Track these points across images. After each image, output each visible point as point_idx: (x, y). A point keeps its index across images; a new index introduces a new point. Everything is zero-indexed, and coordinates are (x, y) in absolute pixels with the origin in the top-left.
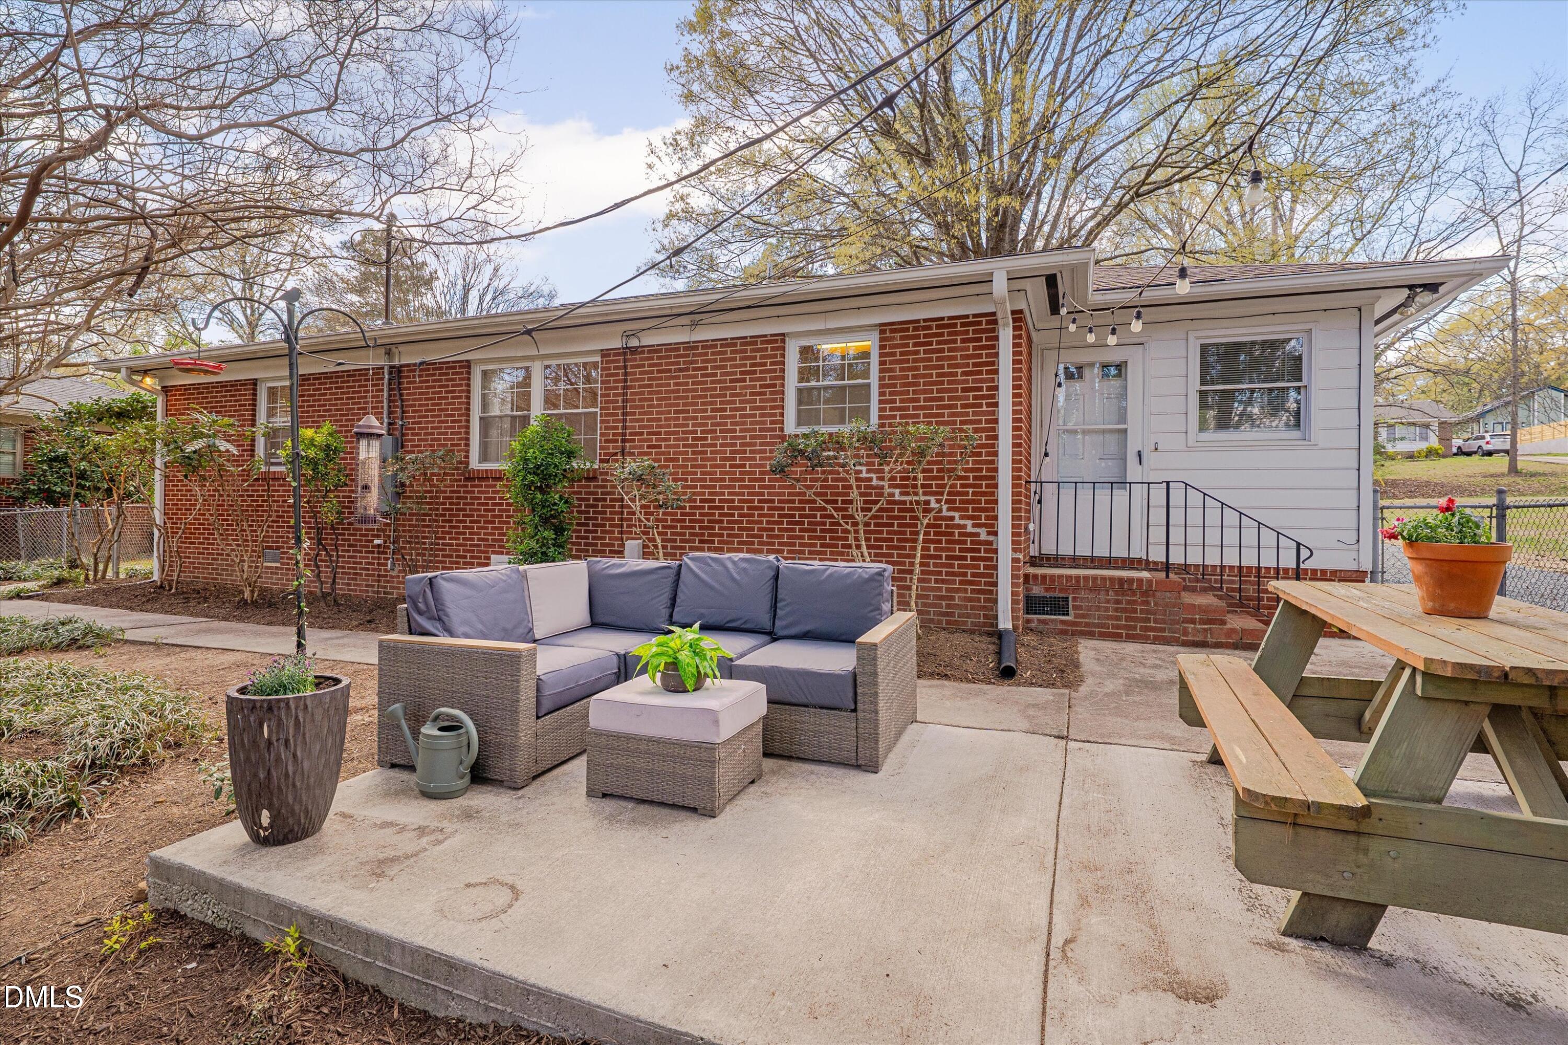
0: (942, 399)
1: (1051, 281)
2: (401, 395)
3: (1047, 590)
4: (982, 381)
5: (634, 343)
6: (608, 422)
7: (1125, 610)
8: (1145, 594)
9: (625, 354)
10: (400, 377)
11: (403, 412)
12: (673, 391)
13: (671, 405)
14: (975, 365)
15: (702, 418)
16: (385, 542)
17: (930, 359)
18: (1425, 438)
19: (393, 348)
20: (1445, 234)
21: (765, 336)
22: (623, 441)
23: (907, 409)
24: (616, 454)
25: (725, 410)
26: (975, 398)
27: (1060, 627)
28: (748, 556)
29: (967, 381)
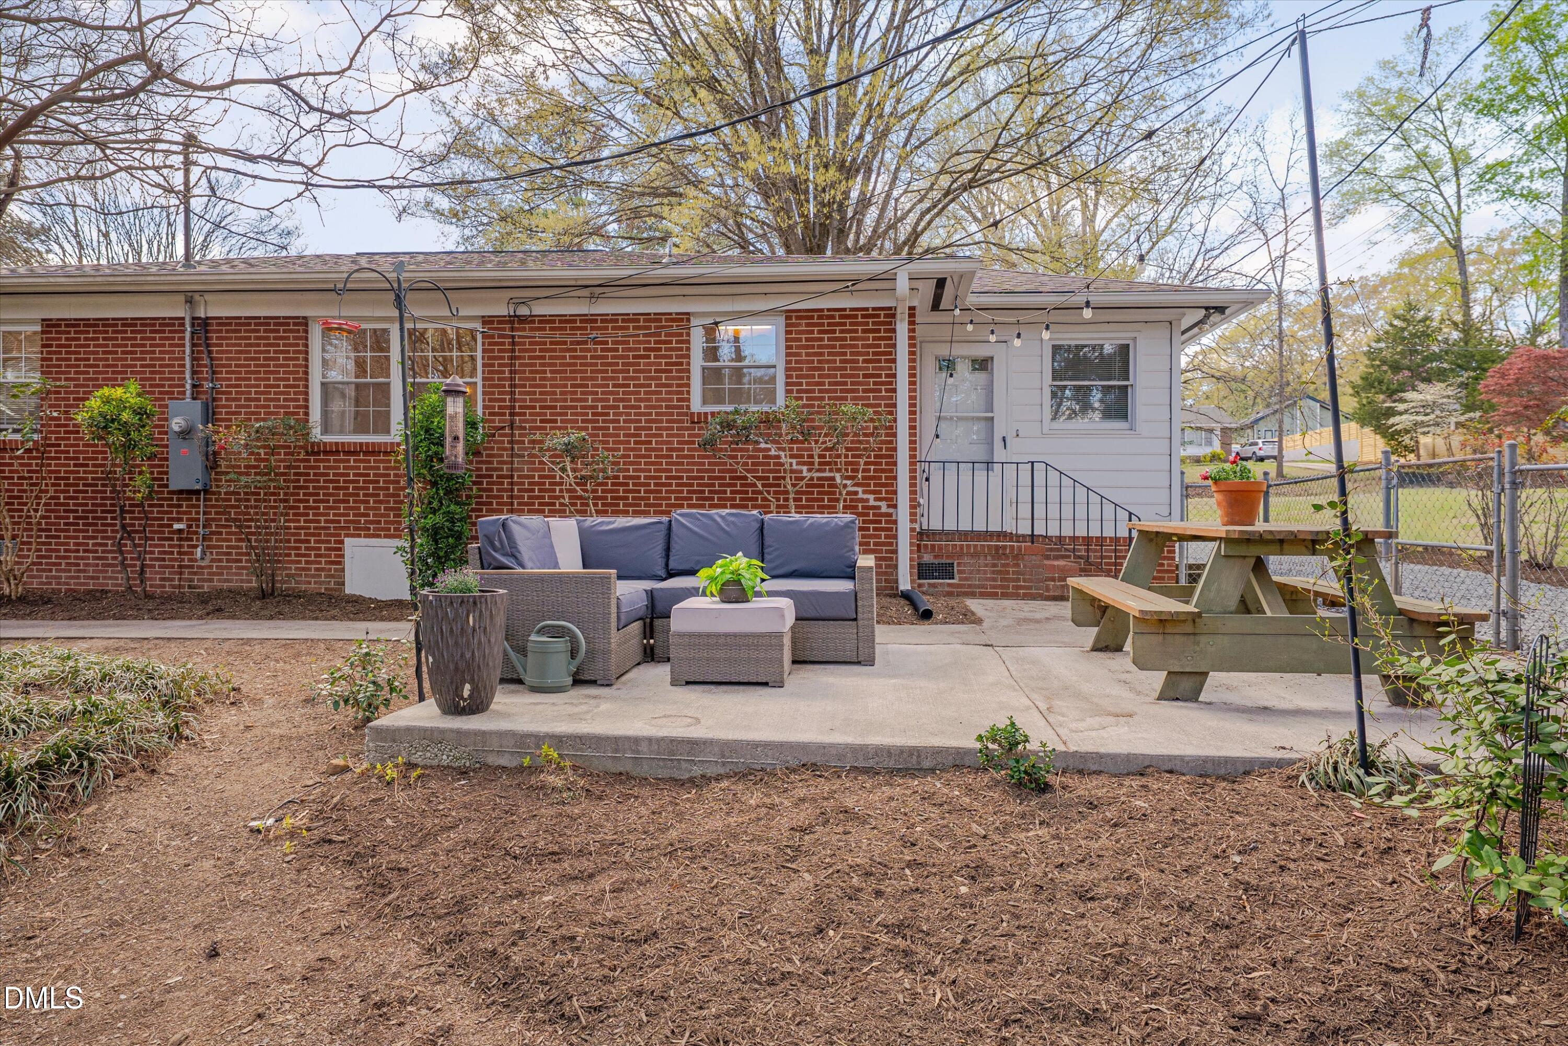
0: (845, 383)
1: (941, 283)
2: (210, 352)
3: (935, 557)
4: (881, 368)
5: (523, 311)
6: (493, 393)
7: (1000, 572)
8: (1016, 557)
9: (512, 322)
10: (207, 331)
11: (214, 373)
12: (569, 365)
13: (567, 379)
14: (875, 354)
15: (603, 393)
16: (190, 526)
17: (834, 347)
18: (1209, 443)
19: (197, 297)
20: (1226, 245)
21: (670, 314)
22: (512, 414)
23: (813, 391)
24: (503, 428)
25: (628, 386)
26: (875, 383)
27: (947, 589)
28: (734, 511)
29: (868, 369)
